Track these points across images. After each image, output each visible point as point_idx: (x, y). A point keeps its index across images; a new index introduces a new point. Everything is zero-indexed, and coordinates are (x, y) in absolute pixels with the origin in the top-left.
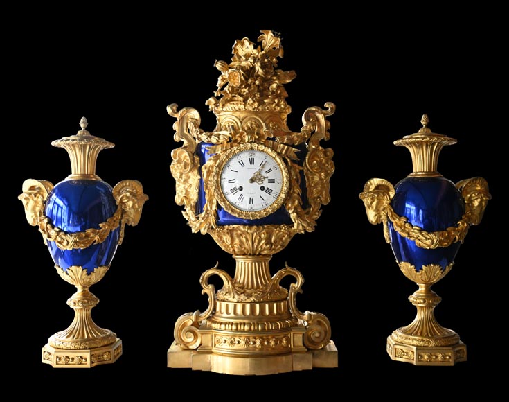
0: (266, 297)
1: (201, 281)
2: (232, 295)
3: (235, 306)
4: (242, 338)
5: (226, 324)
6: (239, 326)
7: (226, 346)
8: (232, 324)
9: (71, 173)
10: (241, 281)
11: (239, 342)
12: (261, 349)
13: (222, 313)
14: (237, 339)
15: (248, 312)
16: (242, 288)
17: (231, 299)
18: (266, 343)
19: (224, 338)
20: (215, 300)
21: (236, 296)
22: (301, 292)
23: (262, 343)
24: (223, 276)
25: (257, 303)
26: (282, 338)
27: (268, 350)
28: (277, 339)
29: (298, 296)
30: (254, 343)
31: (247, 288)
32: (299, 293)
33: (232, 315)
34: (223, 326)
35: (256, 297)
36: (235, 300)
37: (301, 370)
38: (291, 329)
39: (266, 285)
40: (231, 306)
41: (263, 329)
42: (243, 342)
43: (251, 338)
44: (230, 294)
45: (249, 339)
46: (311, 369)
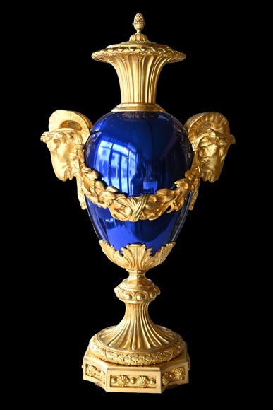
9: (119, 102)
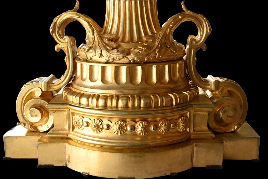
0: (153, 55)
1: (51, 30)
2: (98, 51)
3: (103, 69)
4: (114, 120)
5: (88, 96)
6: (109, 101)
7: (89, 131)
8: (98, 97)
10: (114, 30)
11: (108, 127)
12: (143, 138)
13: (84, 80)
14: (106, 122)
15: (123, 78)
16: (115, 40)
17: (97, 58)
18: (152, 128)
19: (86, 119)
20: (74, 59)
21: (104, 52)
22: (205, 49)
23: (146, 129)
24: (84, 21)
25: (138, 64)
26: (177, 119)
27: (155, 138)
28: (170, 121)
29: (199, 53)
30: (133, 128)
31: (123, 41)
32: (201, 50)
33: (99, 83)
34: (84, 101)
35: (136, 54)
36: (103, 60)
37: (204, 166)
38: (191, 106)
39: (153, 36)
40: (97, 69)
41: (148, 106)
42: (115, 127)
43: (128, 120)
44: (95, 50)
45: (125, 121)
46: (221, 163)
